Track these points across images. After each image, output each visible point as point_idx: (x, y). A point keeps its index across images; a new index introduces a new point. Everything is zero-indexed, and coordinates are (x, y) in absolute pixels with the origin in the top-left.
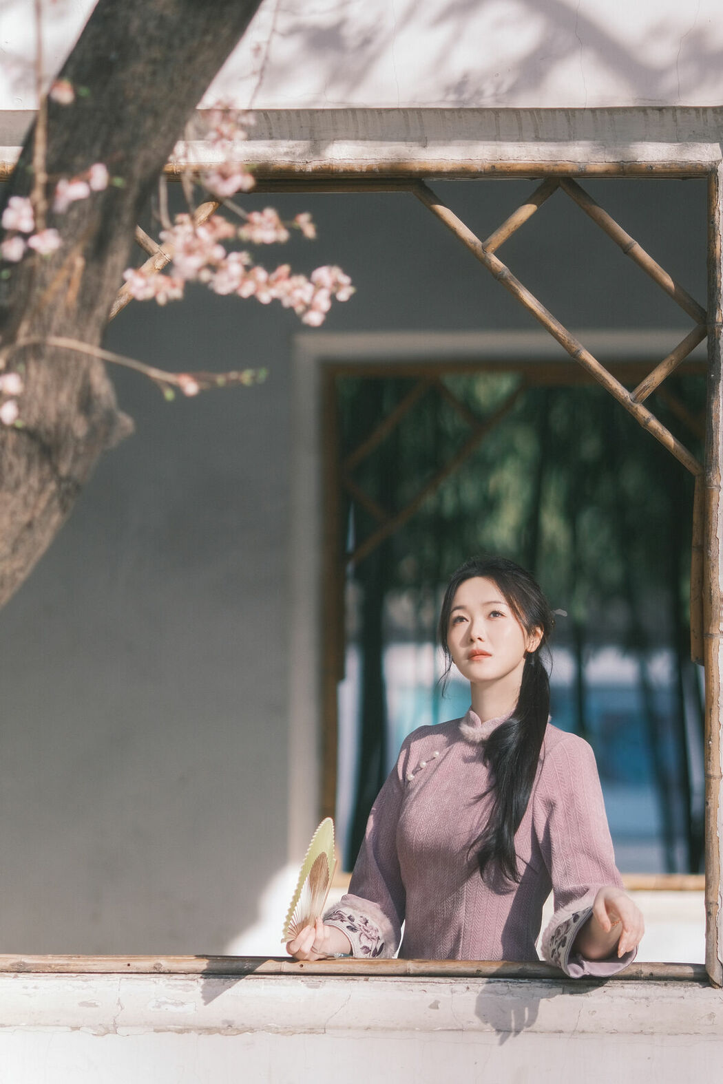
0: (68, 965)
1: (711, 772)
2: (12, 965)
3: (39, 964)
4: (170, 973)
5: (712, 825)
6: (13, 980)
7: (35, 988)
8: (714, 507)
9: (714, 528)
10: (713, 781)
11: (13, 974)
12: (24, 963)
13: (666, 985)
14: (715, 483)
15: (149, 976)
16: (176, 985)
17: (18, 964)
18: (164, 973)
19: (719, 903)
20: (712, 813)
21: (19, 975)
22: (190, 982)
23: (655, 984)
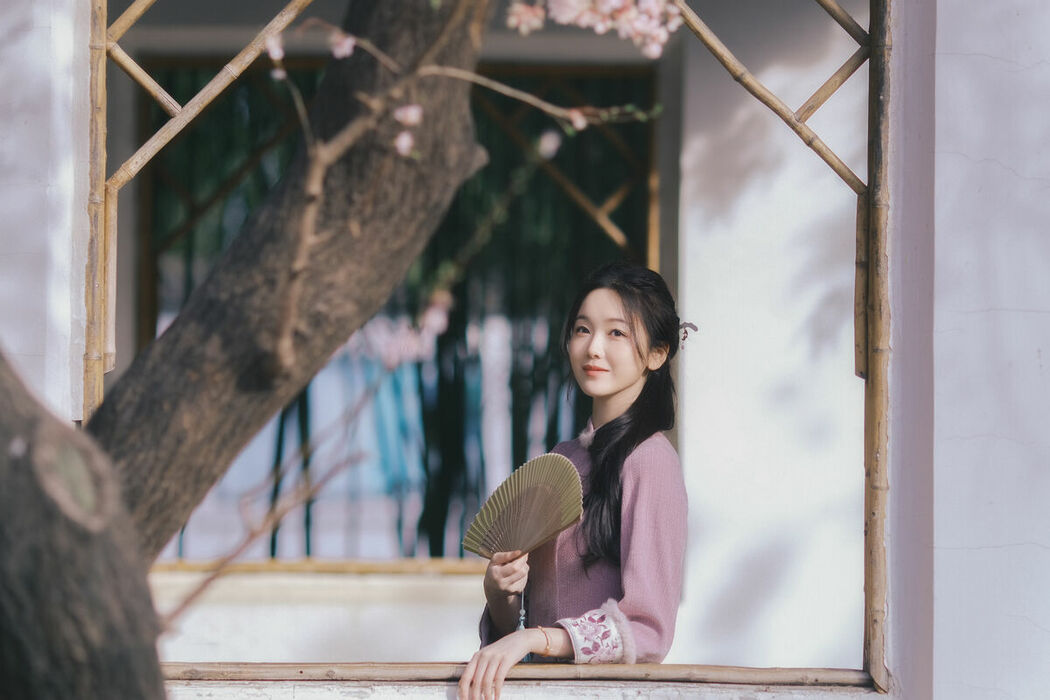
0: (240, 672)
1: (878, 484)
2: (185, 673)
3: (211, 672)
4: (342, 680)
5: (878, 535)
6: (186, 688)
7: (210, 695)
8: (883, 226)
9: (883, 245)
10: (880, 492)
11: (185, 682)
12: (196, 671)
13: (831, 690)
14: (884, 202)
15: (321, 683)
16: (350, 692)
17: (190, 672)
18: (336, 680)
19: (885, 610)
20: (879, 523)
21: (191, 682)
22: (364, 690)
23: (822, 690)
